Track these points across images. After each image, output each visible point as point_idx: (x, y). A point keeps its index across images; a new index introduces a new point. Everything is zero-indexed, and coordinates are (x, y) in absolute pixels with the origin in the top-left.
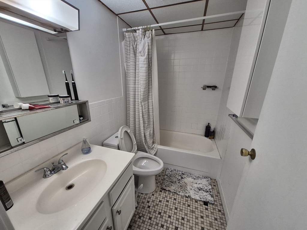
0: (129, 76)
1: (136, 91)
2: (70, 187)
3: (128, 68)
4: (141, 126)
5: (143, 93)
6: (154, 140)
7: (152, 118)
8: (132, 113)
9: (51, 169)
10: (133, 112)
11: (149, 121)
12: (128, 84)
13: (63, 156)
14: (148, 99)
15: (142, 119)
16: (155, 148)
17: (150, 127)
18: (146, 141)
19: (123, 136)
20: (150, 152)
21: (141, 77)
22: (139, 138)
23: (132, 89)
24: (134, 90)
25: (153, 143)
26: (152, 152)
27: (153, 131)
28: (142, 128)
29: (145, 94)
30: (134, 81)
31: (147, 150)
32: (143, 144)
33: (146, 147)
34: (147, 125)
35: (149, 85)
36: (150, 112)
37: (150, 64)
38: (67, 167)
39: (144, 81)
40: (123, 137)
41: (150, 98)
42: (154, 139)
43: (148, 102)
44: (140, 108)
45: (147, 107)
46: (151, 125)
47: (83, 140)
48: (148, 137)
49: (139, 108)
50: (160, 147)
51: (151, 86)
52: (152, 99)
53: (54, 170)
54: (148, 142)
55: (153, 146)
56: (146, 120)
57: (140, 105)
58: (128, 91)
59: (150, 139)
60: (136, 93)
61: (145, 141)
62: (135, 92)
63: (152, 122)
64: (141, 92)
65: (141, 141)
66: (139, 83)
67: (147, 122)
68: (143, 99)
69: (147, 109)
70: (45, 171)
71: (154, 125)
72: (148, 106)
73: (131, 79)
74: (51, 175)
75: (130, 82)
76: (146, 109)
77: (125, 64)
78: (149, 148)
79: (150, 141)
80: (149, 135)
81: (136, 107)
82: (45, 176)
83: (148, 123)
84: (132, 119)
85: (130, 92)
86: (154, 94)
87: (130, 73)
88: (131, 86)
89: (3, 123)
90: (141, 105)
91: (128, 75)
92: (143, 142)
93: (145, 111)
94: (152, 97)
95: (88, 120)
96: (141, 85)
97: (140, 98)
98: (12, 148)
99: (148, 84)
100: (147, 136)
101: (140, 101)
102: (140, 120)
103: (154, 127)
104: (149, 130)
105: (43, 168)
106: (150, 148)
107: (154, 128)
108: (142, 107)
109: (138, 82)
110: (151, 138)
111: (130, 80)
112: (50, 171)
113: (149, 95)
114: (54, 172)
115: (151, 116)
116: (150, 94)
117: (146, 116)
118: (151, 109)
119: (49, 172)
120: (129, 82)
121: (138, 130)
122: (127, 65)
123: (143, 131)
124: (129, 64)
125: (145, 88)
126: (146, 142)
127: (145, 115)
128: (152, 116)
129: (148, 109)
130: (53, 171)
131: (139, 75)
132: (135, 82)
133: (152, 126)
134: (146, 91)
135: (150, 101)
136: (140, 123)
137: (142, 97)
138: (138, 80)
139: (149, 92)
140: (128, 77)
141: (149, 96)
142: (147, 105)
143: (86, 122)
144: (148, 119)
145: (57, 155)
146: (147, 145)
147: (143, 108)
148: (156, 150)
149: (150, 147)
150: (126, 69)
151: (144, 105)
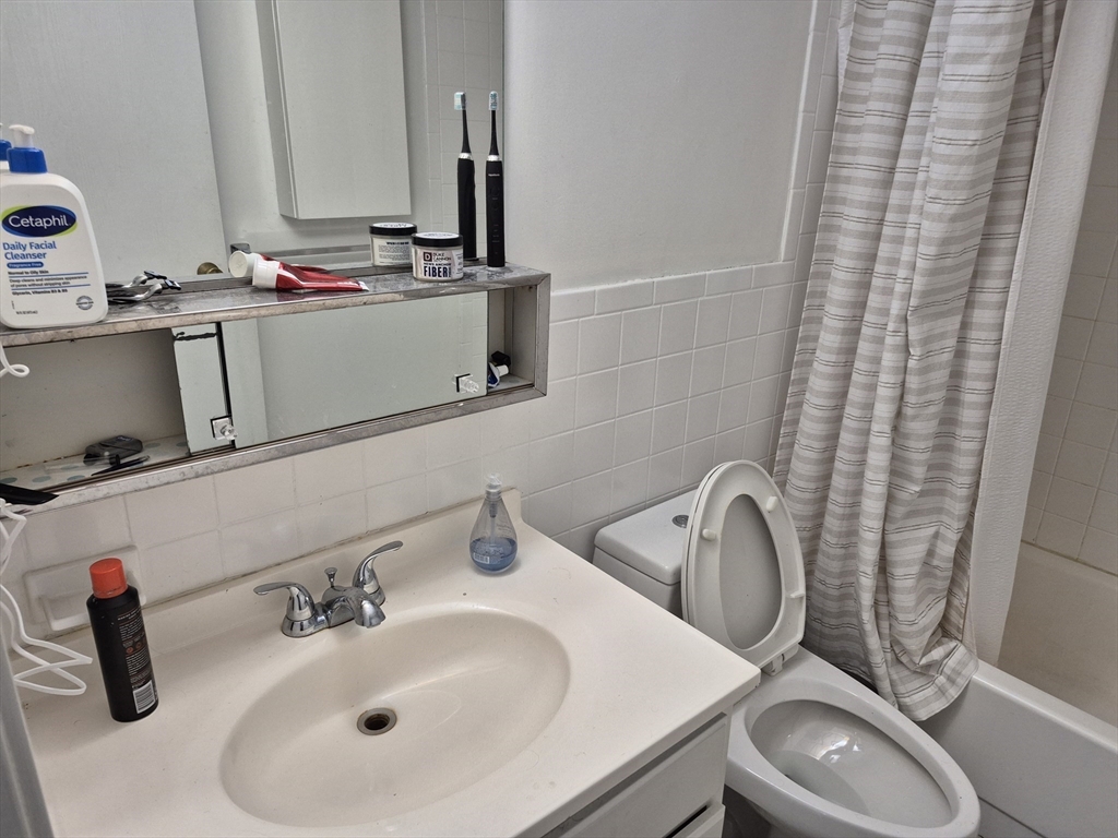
0: (854, 122)
1: (887, 231)
2: (377, 723)
3: (863, 61)
4: (867, 487)
5: (932, 250)
6: (954, 617)
7: (974, 446)
8: (819, 384)
9: (317, 599)
10: (835, 377)
11: (939, 469)
12: (836, 179)
13: (380, 551)
14: (969, 304)
15: (884, 441)
16: (947, 670)
17: (940, 510)
18: (889, 603)
19: (721, 527)
20: (901, 689)
21: (940, 132)
22: (835, 566)
23: (859, 220)
24: (872, 228)
25: (944, 630)
26: (917, 697)
27: (963, 545)
28: (872, 506)
29: (949, 262)
30: (885, 162)
31: (881, 671)
32: (858, 615)
33: (873, 642)
34: (922, 494)
35: (996, 197)
36: (968, 398)
37: (1048, 30)
38: (381, 616)
39: (962, 161)
40: (716, 529)
41: (988, 297)
42: (956, 602)
43: (965, 325)
44: (889, 359)
45: (947, 357)
46: (953, 496)
47: (488, 493)
48: (910, 583)
49: (881, 359)
50: (989, 678)
51: (1010, 207)
52: (1003, 305)
53: (328, 606)
54: (901, 617)
55: (937, 654)
56: (915, 456)
57: (889, 340)
58: (829, 228)
59: (919, 601)
60: (884, 249)
61: (876, 603)
62: (877, 237)
63: (967, 480)
64: (922, 248)
65: (848, 593)
66: (921, 176)
67: (919, 472)
68: (925, 294)
69: (940, 376)
70: (292, 598)
71: (974, 504)
72: (960, 354)
73: (866, 142)
74: (311, 630)
75: (856, 166)
76: (933, 375)
77: (844, 35)
78: (899, 662)
79: (916, 615)
80: (915, 569)
81: (864, 348)
82: (289, 627)
83: (926, 480)
84: (811, 425)
85: (841, 239)
86: (1027, 263)
87: (865, 100)
88: (856, 192)
89: (175, 339)
90: (899, 340)
91: (852, 114)
92: (857, 600)
93: (923, 391)
94: (1006, 290)
95: (532, 385)
96: (931, 192)
97: (899, 288)
98: (190, 457)
99: (989, 186)
100: (898, 571)
101: (896, 307)
102: (867, 442)
103: (971, 514)
104: (931, 531)
105: (288, 586)
106: (904, 659)
107: (969, 527)
108: (902, 356)
109: (915, 171)
110: (931, 591)
111: (854, 151)
112: (313, 606)
113: (986, 274)
114: (327, 618)
115: (963, 432)
116: (998, 264)
117: (921, 428)
118: (978, 377)
119: (307, 613)
120: (842, 165)
121: (839, 511)
122: (854, 42)
123: (877, 524)
124: (872, 34)
125: (954, 219)
126: (883, 610)
127: (915, 418)
128: (978, 434)
129: (957, 374)
130: (325, 612)
131: (933, 118)
132: (892, 170)
133: (959, 508)
134: (967, 237)
135: (983, 316)
136: (863, 463)
137: (919, 283)
138: (918, 155)
139: (984, 252)
140: (844, 129)
141: (979, 283)
142: (951, 342)
143: (517, 395)
144: (936, 448)
145: (360, 538)
146: (886, 631)
147: (912, 363)
148: (954, 693)
149: (905, 651)
150: (842, 72)
151: (926, 341)
